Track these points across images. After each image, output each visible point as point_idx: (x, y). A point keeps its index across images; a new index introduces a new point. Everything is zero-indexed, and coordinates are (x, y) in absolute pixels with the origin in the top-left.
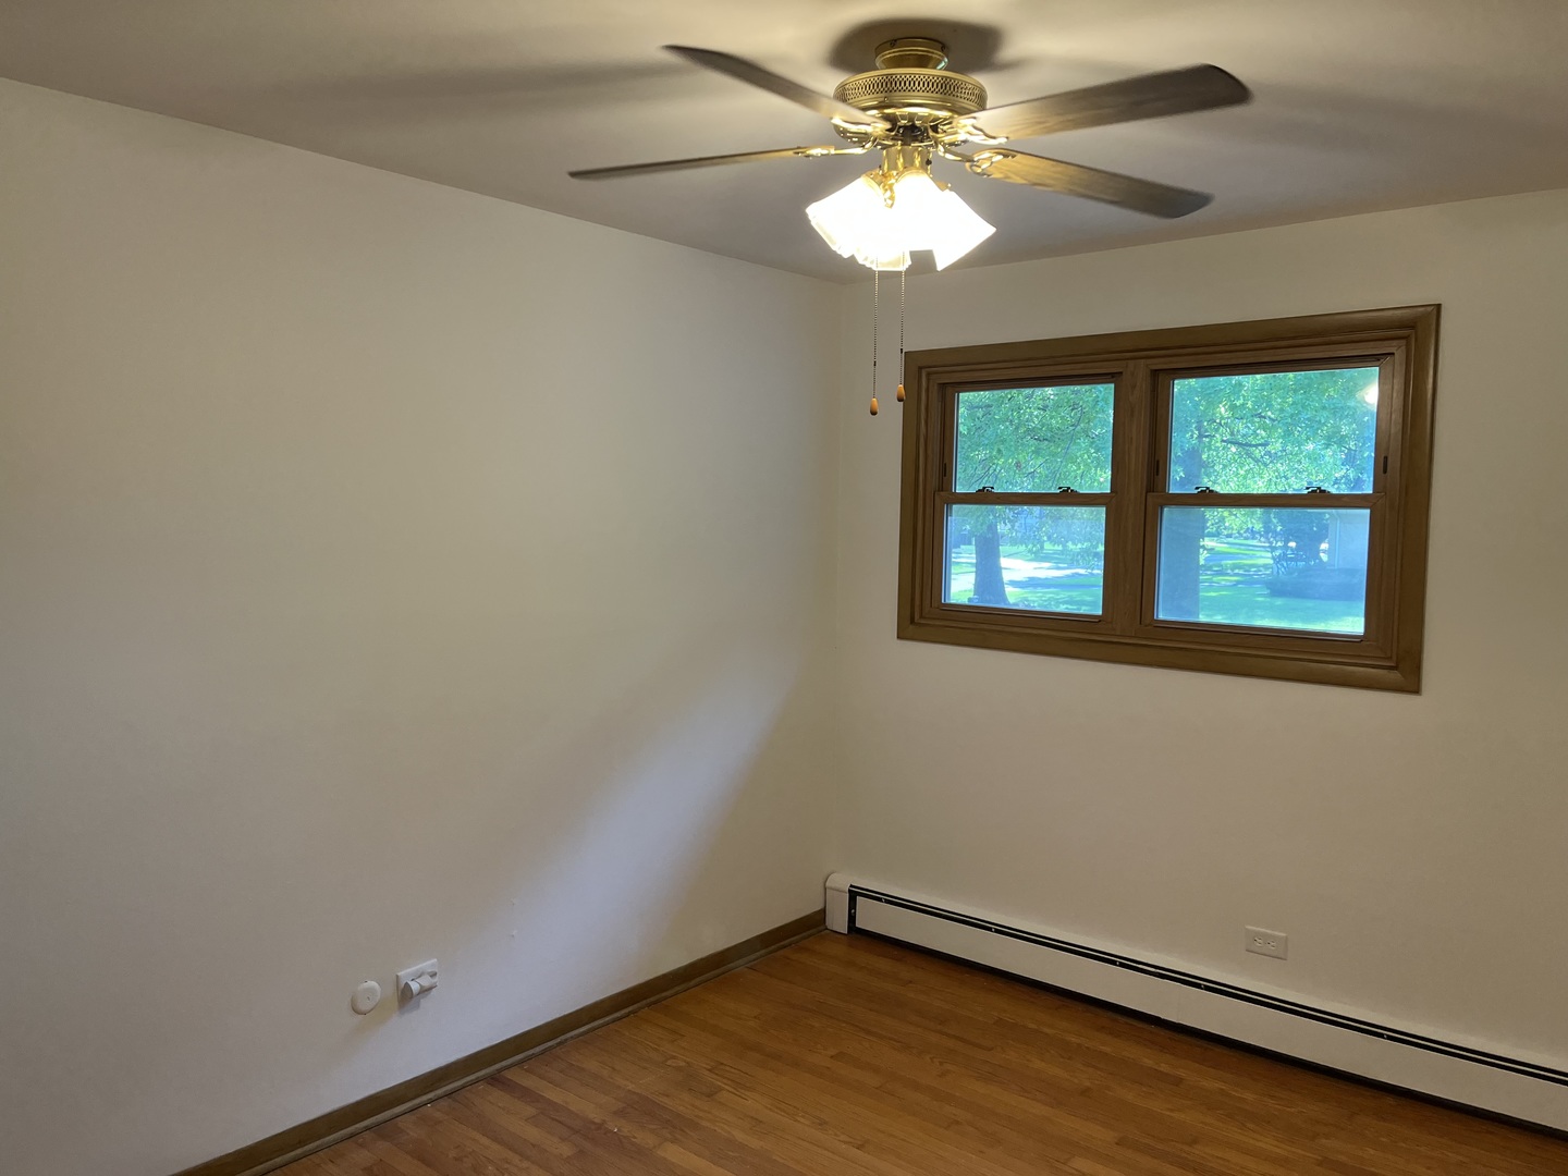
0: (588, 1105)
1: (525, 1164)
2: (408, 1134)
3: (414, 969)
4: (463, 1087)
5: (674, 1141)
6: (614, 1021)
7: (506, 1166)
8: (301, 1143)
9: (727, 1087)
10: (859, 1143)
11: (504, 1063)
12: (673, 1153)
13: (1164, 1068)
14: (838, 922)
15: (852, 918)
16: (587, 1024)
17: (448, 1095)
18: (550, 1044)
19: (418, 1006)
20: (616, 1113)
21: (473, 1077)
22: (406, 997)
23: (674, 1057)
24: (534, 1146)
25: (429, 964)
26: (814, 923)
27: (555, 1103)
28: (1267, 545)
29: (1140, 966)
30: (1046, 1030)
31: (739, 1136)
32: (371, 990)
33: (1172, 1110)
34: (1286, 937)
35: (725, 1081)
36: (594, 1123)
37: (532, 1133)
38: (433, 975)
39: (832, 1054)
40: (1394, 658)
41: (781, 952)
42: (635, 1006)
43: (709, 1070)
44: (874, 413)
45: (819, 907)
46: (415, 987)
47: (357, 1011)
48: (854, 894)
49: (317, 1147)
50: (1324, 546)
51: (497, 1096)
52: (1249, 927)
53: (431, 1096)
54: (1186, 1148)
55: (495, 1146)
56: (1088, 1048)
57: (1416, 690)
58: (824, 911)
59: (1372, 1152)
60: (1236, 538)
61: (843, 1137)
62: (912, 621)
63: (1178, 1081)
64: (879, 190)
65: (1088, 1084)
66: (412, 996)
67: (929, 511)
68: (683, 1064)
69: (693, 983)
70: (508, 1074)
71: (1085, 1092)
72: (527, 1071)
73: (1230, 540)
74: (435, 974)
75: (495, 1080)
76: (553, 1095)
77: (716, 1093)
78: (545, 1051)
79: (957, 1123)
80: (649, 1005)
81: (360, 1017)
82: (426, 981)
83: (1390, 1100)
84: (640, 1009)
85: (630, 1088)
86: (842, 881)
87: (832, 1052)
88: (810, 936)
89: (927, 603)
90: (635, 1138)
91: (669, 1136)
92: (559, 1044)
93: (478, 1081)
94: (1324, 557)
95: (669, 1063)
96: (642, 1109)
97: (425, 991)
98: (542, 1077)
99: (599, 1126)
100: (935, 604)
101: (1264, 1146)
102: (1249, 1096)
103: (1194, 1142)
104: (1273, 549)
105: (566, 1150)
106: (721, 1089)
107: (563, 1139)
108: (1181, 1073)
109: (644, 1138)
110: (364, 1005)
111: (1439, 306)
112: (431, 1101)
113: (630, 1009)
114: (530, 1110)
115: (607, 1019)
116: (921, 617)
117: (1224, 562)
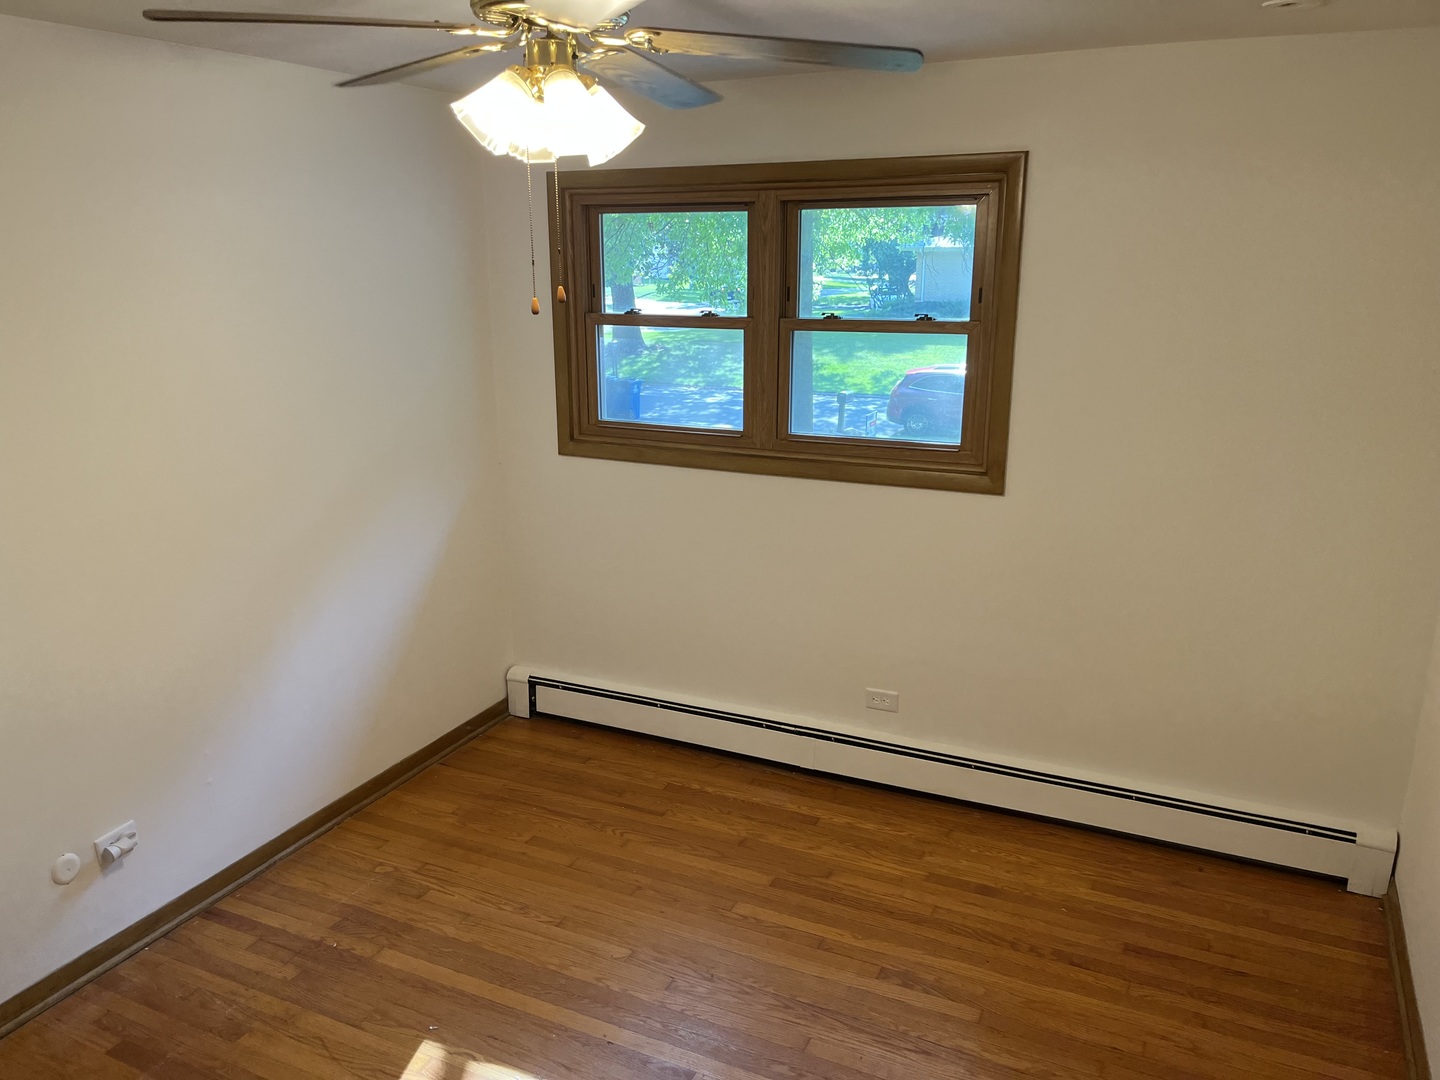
0: (307, 925)
1: (252, 992)
2: (131, 981)
3: (109, 834)
4: (177, 926)
5: (392, 946)
6: (318, 837)
7: (234, 997)
8: (23, 1009)
9: (433, 886)
10: (559, 921)
11: (216, 896)
12: (395, 960)
13: (805, 810)
14: (520, 708)
15: (533, 704)
16: (294, 843)
17: (165, 935)
18: (258, 869)
19: (121, 865)
20: (336, 928)
21: (186, 915)
22: (106, 860)
23: (381, 864)
24: (257, 973)
25: (125, 827)
26: (499, 712)
27: (274, 928)
28: (865, 278)
29: (783, 727)
30: (710, 790)
31: (450, 931)
32: (70, 862)
33: (811, 848)
34: (898, 696)
35: (431, 880)
36: (313, 941)
37: (253, 961)
38: (132, 836)
39: (527, 839)
40: (985, 464)
41: (470, 744)
42: (339, 818)
43: (416, 872)
44: (535, 313)
45: (502, 697)
46: (114, 850)
47: (57, 882)
48: (533, 684)
49: (42, 1008)
50: (913, 277)
51: (215, 929)
52: (869, 689)
53: (147, 940)
54: (824, 881)
55: (218, 979)
56: (743, 801)
57: (1001, 493)
58: (506, 701)
59: (965, 863)
60: (839, 271)
61: (544, 918)
62: (572, 438)
63: (815, 821)
64: (526, 85)
65: (744, 834)
66: (113, 859)
67: (581, 331)
68: (391, 869)
69: (389, 788)
70: (222, 906)
71: (742, 843)
72: (240, 899)
73: (835, 274)
74: (134, 834)
75: (209, 914)
76: (272, 920)
77: (426, 893)
78: (256, 876)
79: (639, 888)
80: (351, 815)
81: (62, 887)
82: (125, 844)
83: (977, 815)
84: (343, 820)
85: (343, 901)
86: (522, 673)
87: (526, 837)
88: (495, 724)
89: (584, 419)
90: (354, 949)
91: (386, 942)
92: (267, 868)
93: (191, 917)
94: (913, 290)
95: (377, 870)
96: (357, 919)
97: (125, 853)
98: (256, 904)
99: (319, 944)
100: (593, 421)
101: (885, 870)
102: (870, 826)
103: (829, 875)
104: (870, 283)
105: (290, 972)
106: (429, 889)
107: (285, 963)
108: (818, 813)
109: (363, 949)
110: (64, 876)
111: (1027, 153)
112: (147, 945)
113: (334, 821)
114: (248, 939)
115: (313, 835)
116: (580, 433)
117: (830, 296)
